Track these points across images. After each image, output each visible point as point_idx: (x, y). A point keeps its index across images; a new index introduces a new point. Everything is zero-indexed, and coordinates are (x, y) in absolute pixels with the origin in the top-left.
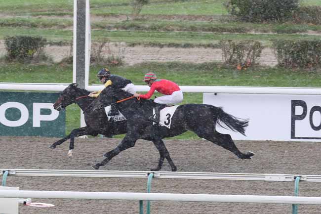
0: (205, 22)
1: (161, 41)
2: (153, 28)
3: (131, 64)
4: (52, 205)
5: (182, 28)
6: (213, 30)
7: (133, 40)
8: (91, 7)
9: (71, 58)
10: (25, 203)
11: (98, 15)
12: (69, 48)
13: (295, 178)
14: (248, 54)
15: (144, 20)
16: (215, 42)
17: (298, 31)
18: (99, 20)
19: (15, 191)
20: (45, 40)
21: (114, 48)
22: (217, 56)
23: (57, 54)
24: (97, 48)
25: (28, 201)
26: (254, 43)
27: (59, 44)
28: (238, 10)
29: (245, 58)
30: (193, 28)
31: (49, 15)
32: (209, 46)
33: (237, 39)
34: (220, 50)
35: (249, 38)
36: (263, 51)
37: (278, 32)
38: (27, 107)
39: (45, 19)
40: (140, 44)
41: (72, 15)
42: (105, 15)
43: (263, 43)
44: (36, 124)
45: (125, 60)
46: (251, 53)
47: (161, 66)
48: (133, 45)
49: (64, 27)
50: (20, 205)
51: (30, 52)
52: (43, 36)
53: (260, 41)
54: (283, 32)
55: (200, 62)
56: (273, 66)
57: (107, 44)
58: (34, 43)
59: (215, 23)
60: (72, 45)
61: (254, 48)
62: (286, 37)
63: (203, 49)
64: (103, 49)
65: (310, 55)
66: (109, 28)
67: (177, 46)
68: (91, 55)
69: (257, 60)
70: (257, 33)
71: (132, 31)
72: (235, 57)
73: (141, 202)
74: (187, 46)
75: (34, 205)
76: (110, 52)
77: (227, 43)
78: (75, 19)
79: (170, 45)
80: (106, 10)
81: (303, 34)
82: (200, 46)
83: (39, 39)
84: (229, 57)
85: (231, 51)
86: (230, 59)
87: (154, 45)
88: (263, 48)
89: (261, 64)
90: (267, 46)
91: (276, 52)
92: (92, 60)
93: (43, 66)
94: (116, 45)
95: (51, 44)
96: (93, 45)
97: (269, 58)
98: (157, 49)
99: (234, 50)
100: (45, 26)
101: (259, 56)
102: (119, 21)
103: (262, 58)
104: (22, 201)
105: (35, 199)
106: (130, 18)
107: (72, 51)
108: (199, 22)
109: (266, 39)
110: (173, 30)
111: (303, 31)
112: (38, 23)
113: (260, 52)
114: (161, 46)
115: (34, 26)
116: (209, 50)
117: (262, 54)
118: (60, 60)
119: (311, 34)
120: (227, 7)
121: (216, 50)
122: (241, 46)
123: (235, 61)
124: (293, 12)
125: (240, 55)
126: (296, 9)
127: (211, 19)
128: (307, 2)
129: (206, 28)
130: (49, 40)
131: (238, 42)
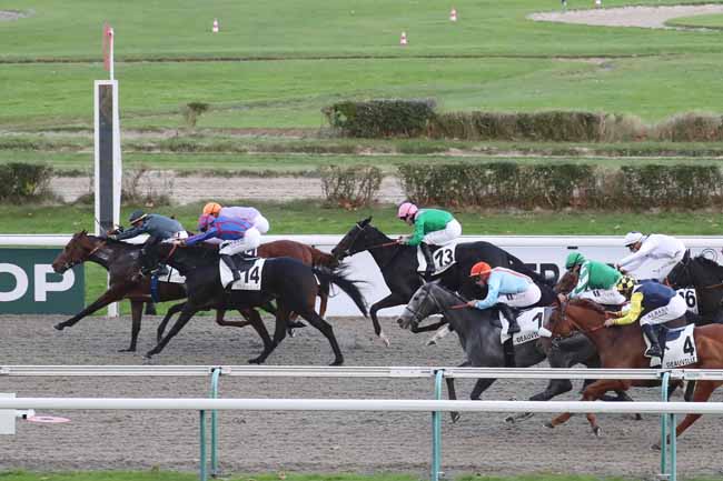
0: (296, 138)
1: (231, 168)
2: (219, 149)
3: (184, 204)
4: (66, 420)
5: (261, 148)
6: (310, 149)
7: (184, 166)
8: (120, 118)
9: (93, 194)
10: (25, 416)
11: (129, 130)
12: (87, 180)
13: (436, 372)
14: (362, 186)
15: (202, 137)
16: (311, 168)
17: (436, 150)
18: (133, 137)
19: (9, 398)
20: (50, 169)
21: (156, 180)
22: (314, 190)
23: (69, 190)
24: (130, 180)
25: (30, 414)
26: (369, 170)
27: (75, 174)
28: (343, 118)
29: (356, 192)
30: (277, 148)
31: (58, 130)
32: (302, 174)
33: (345, 163)
34: (319, 181)
35: (362, 162)
36: (384, 181)
37: (404, 151)
39: (51, 136)
40: (196, 172)
41: (93, 130)
42: (141, 130)
43: (384, 169)
44: (40, 296)
45: (174, 197)
46: (366, 184)
48: (185, 174)
49: (79, 148)
50: (17, 418)
51: (29, 187)
52: (49, 162)
53: (380, 167)
54: (412, 151)
55: (289, 198)
57: (145, 174)
58: (33, 173)
59: (310, 140)
60: (92, 175)
61: (369, 177)
62: (415, 160)
63: (292, 180)
64: (141, 180)
65: (455, 185)
66: (150, 149)
67: (253, 174)
68: (122, 191)
69: (376, 195)
70: (375, 154)
72: (341, 190)
73: (202, 412)
74: (268, 174)
75: (38, 419)
76: (150, 185)
77: (330, 169)
78: (96, 136)
79: (244, 174)
80: (143, 122)
81: (442, 154)
82: (287, 174)
83: (40, 168)
84: (332, 190)
85: (336, 181)
86: (335, 194)
87: (218, 173)
88: (384, 176)
89: (382, 200)
90: (390, 174)
91: (404, 182)
92: (124, 198)
93: (50, 208)
94: (159, 175)
95: (60, 174)
96: (125, 174)
97: (393, 192)
98: (224, 180)
99: (340, 180)
100: (50, 147)
101: (377, 188)
102: (163, 137)
103: (382, 191)
104: (21, 413)
105: (40, 411)
106: (182, 134)
107: (92, 183)
108: (286, 140)
109: (388, 161)
110: (245, 151)
111: (443, 150)
112: (41, 142)
113: (379, 181)
114: (227, 175)
115: (34, 147)
116: (301, 180)
117: (382, 185)
118: (74, 199)
119: (456, 154)
120: (328, 114)
121: (312, 180)
122: (351, 173)
123: (342, 196)
124: (428, 121)
125: (348, 188)
126: (433, 117)
127: (304, 133)
128: (449, 106)
129: (297, 147)
130: (56, 167)
131: (344, 167)
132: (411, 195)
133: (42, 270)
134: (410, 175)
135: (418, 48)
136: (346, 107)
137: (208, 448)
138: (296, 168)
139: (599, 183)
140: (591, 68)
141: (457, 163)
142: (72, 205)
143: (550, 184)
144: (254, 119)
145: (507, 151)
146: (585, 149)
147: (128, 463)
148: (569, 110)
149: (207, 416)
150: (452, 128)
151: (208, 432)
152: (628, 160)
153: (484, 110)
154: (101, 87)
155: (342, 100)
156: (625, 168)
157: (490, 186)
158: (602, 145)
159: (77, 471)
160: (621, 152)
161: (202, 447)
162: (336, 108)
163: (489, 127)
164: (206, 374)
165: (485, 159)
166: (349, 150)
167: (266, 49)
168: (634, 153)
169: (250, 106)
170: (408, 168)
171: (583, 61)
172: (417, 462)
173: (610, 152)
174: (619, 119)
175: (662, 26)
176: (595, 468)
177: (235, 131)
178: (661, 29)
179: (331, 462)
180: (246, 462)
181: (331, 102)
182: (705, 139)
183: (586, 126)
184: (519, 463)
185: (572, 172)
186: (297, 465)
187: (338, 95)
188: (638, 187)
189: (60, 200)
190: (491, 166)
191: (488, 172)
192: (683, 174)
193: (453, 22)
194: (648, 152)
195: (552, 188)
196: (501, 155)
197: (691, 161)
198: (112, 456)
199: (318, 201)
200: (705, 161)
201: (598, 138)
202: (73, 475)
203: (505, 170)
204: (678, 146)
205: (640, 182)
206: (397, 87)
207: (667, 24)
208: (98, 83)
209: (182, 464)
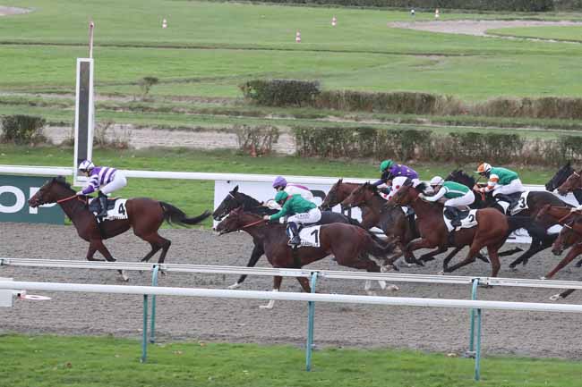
0: (219, 105)
1: (172, 124)
2: (164, 110)
3: (137, 148)
4: (49, 298)
5: (193, 111)
6: (227, 113)
7: (139, 122)
8: (94, 86)
9: (73, 140)
10: (19, 295)
11: (102, 94)
12: (70, 129)
13: (312, 273)
14: (265, 140)
15: (152, 101)
16: (229, 126)
17: (319, 116)
18: (104, 100)
19: (9, 282)
20: (44, 121)
21: (118, 130)
22: (231, 142)
23: (57, 136)
24: (101, 130)
25: (23, 293)
26: (271, 128)
27: (62, 124)
28: (253, 92)
29: (261, 144)
30: (204, 111)
31: (50, 93)
32: (222, 130)
33: (253, 123)
34: (234, 135)
35: (265, 123)
36: (281, 137)
37: (297, 117)
39: (45, 97)
40: (147, 126)
41: (75, 94)
42: (110, 95)
43: (281, 128)
44: (33, 210)
45: (131, 143)
46: (268, 139)
47: (170, 150)
48: (140, 127)
49: (65, 106)
50: (14, 297)
51: (28, 132)
52: (43, 116)
53: (278, 127)
54: (302, 117)
55: (212, 147)
56: (291, 153)
57: (111, 126)
58: (31, 123)
59: (229, 106)
60: (73, 125)
61: (270, 133)
62: (304, 123)
63: (215, 134)
64: (108, 131)
65: (331, 142)
66: (115, 108)
67: (188, 129)
68: (95, 138)
69: (274, 147)
70: (275, 118)
71: (140, 113)
72: (250, 143)
73: (146, 296)
74: (198, 130)
75: (28, 297)
76: (115, 134)
77: (242, 127)
78: (77, 98)
79: (182, 128)
80: (113, 89)
81: (323, 120)
82: (212, 130)
83: (35, 120)
84: (243, 142)
85: (246, 136)
86: (245, 145)
87: (163, 128)
88: (281, 133)
89: (278, 151)
90: (285, 132)
91: (295, 138)
92: (96, 142)
93: (43, 148)
94: (122, 127)
95: (52, 124)
96: (97, 126)
97: (287, 145)
98: (167, 132)
99: (249, 135)
100: (45, 105)
101: (276, 142)
102: (124, 101)
103: (279, 144)
104: (16, 292)
105: (29, 291)
106: (138, 99)
107: (73, 132)
108: (213, 105)
109: (284, 124)
110: (183, 112)
111: (322, 117)
112: (37, 101)
113: (277, 137)
114: (171, 129)
115: (33, 104)
116: (223, 134)
117: (278, 141)
118: (60, 142)
119: (333, 120)
120: (243, 89)
121: (230, 135)
122: (257, 131)
123: (250, 147)
124: (313, 96)
125: (255, 140)
126: (317, 93)
127: (225, 101)
128: (329, 86)
129: (220, 111)
130: (49, 118)
131: (253, 127)
132: (299, 147)
133: (34, 191)
134: (301, 135)
135: (308, 44)
136: (258, 84)
137: (149, 321)
138: (218, 126)
139: (433, 144)
140: (431, 63)
141: (333, 127)
142: (58, 146)
143: (398, 143)
144: (192, 90)
145: (369, 119)
146: (424, 120)
147: (92, 331)
148: (414, 92)
149: (150, 300)
150: (331, 101)
151: (150, 313)
152: (453, 128)
153: (353, 90)
154: (82, 63)
155: (253, 79)
156: (452, 134)
157: (356, 144)
158: (436, 117)
159: (54, 334)
160: (450, 123)
161: (146, 319)
162: (248, 85)
163: (358, 102)
164: (149, 269)
165: (353, 123)
166: (255, 114)
167: (199, 41)
168: (458, 123)
169: (188, 81)
170: (298, 128)
171: (425, 57)
172: (296, 337)
173: (441, 122)
174: (449, 99)
175: (481, 34)
176: (423, 346)
177: (175, 98)
178: (482, 37)
179: (235, 335)
180: (174, 333)
181: (244, 80)
182: (509, 115)
183: (426, 104)
184: (369, 340)
185: (415, 136)
186: (212, 336)
187: (250, 75)
188: (461, 147)
189: (50, 142)
190: (357, 130)
191: (355, 134)
192: (493, 140)
193: (334, 27)
194: (468, 123)
195: (400, 146)
196: (364, 122)
197: (498, 131)
198: (81, 325)
199: (234, 149)
200: (510, 131)
201: (433, 113)
202: (51, 337)
203: (368, 133)
204: (490, 119)
205: (463, 145)
206: (292, 71)
207: (487, 33)
208: (79, 60)
209: (130, 332)
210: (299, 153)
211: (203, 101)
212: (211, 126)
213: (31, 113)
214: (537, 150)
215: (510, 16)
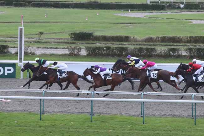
1: (48, 47)
2: (46, 42)
3: (38, 54)
4: (11, 101)
5: (55, 42)
6: (65, 43)
7: (38, 46)
8: (24, 35)
9: (18, 52)
10: (2, 100)
11: (26, 38)
13: (92, 92)
14: (77, 51)
15: (42, 40)
16: (66, 47)
17: (94, 43)
18: (27, 40)
20: (9, 46)
22: (67, 52)
23: (13, 51)
25: (3, 99)
26: (79, 47)
27: (14, 47)
28: (73, 36)
29: (76, 52)
30: (58, 42)
31: (11, 38)
32: (64, 48)
33: (73, 46)
34: (67, 50)
35: (77, 46)
36: (82, 50)
37: (87, 44)
38: (3, 68)
39: (9, 39)
40: (40, 47)
41: (18, 38)
42: (29, 38)
43: (82, 47)
44: (6, 74)
45: (36, 53)
46: (78, 51)
47: (47, 55)
48: (39, 48)
49: (15, 42)
51: (4, 50)
52: (8, 45)
53: (81, 47)
55: (61, 53)
56: (85, 55)
57: (30, 47)
58: (5, 47)
59: (66, 41)
60: (18, 47)
61: (78, 49)
62: (89, 45)
63: (62, 49)
64: (28, 49)
65: (97, 51)
66: (31, 42)
67: (53, 48)
68: (24, 51)
69: (80, 53)
70: (80, 44)
71: (38, 44)
72: (72, 52)
73: (41, 100)
74: (56, 48)
75: (5, 101)
76: (31, 50)
77: (70, 47)
79: (51, 48)
80: (30, 36)
82: (61, 48)
83: (6, 46)
84: (70, 52)
85: (71, 50)
86: (71, 53)
87: (45, 48)
88: (82, 49)
89: (81, 54)
90: (83, 48)
91: (86, 50)
92: (25, 53)
93: (9, 55)
94: (33, 48)
95: (11, 47)
96: (25, 48)
97: (84, 52)
98: (47, 49)
100: (9, 41)
101: (80, 51)
102: (33, 40)
105: (5, 99)
106: (38, 39)
107: (18, 49)
108: (61, 41)
109: (83, 46)
110: (52, 43)
111: (95, 43)
112: (7, 40)
113: (81, 50)
114: (48, 48)
115: (5, 41)
117: (81, 51)
118: (14, 53)
119: (98, 44)
120: (70, 35)
121: (66, 50)
122: (75, 48)
123: (73, 53)
124: (92, 37)
125: (74, 51)
126: (93, 36)
127: (64, 39)
128: (96, 34)
129: (63, 42)
130: (10, 46)
132: (88, 53)
133: (6, 68)
134: (88, 49)
135: (89, 21)
136: (74, 34)
137: (42, 108)
139: (129, 51)
140: (127, 26)
141: (98, 46)
142: (14, 54)
143: (118, 51)
144: (54, 36)
145: (109, 44)
146: (126, 44)
147: (24, 111)
148: (122, 35)
149: (42, 101)
150: (97, 39)
151: (42, 105)
152: (135, 46)
153: (104, 35)
154: (20, 28)
155: (73, 32)
156: (135, 48)
157: (105, 52)
158: (130, 43)
159: (13, 112)
160: (134, 45)
161: (41, 107)
162: (71, 34)
163: (105, 39)
164: (42, 91)
165: (104, 46)
166: (74, 43)
167: (57, 21)
168: (137, 45)
169: (53, 33)
170: (87, 47)
171: (126, 24)
172: (88, 112)
173: (131, 45)
174: (134, 37)
175: (143, 17)
176: (127, 114)
177: (49, 38)
178: (143, 18)
179: (69, 111)
180: (50, 111)
181: (71, 33)
182: (152, 42)
183: (127, 39)
184: (110, 112)
185: (123, 49)
186: (62, 112)
187: (72, 31)
188: (137, 52)
189: (11, 53)
190: (105, 47)
191: (105, 48)
192: (147, 50)
193: (98, 16)
194: (140, 45)
197: (149, 47)
198: (21, 109)
199: (68, 54)
200: (152, 47)
201: (129, 41)
202: (12, 113)
203: (108, 48)
204: (146, 43)
205: (138, 51)
206: (85, 29)
207: (145, 17)
208: (19, 27)
209: (36, 111)
210: (87, 55)
211: (58, 39)
212: (60, 47)
213: (5, 44)
214: (161, 52)
215: (152, 11)
